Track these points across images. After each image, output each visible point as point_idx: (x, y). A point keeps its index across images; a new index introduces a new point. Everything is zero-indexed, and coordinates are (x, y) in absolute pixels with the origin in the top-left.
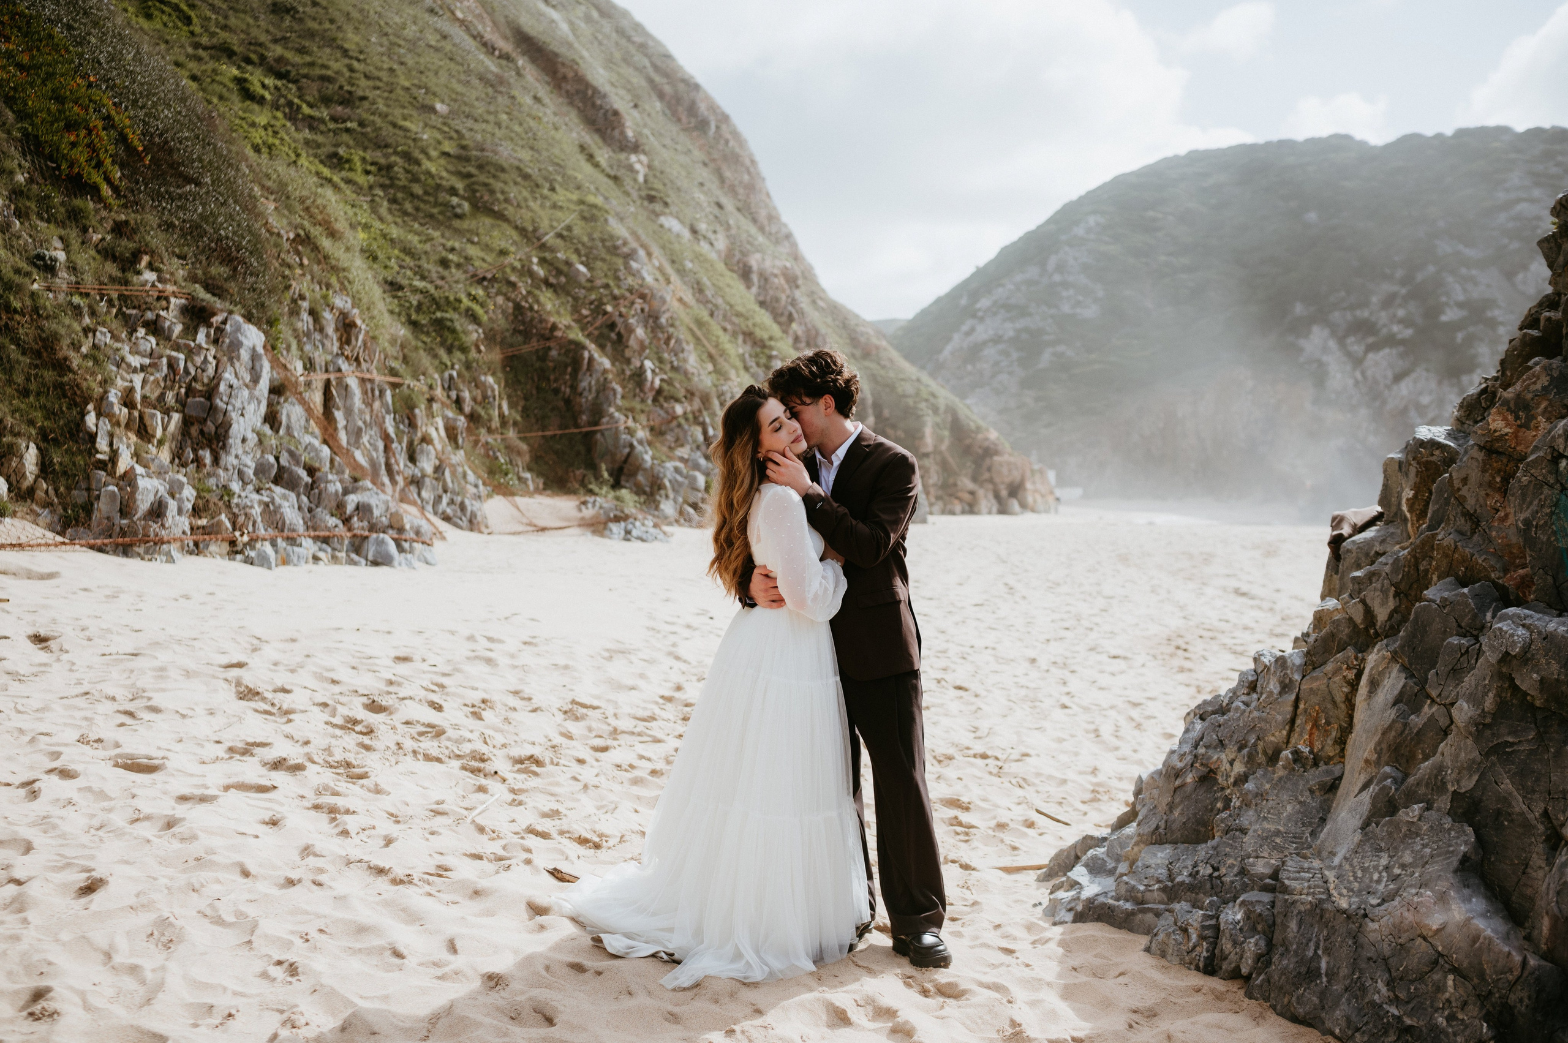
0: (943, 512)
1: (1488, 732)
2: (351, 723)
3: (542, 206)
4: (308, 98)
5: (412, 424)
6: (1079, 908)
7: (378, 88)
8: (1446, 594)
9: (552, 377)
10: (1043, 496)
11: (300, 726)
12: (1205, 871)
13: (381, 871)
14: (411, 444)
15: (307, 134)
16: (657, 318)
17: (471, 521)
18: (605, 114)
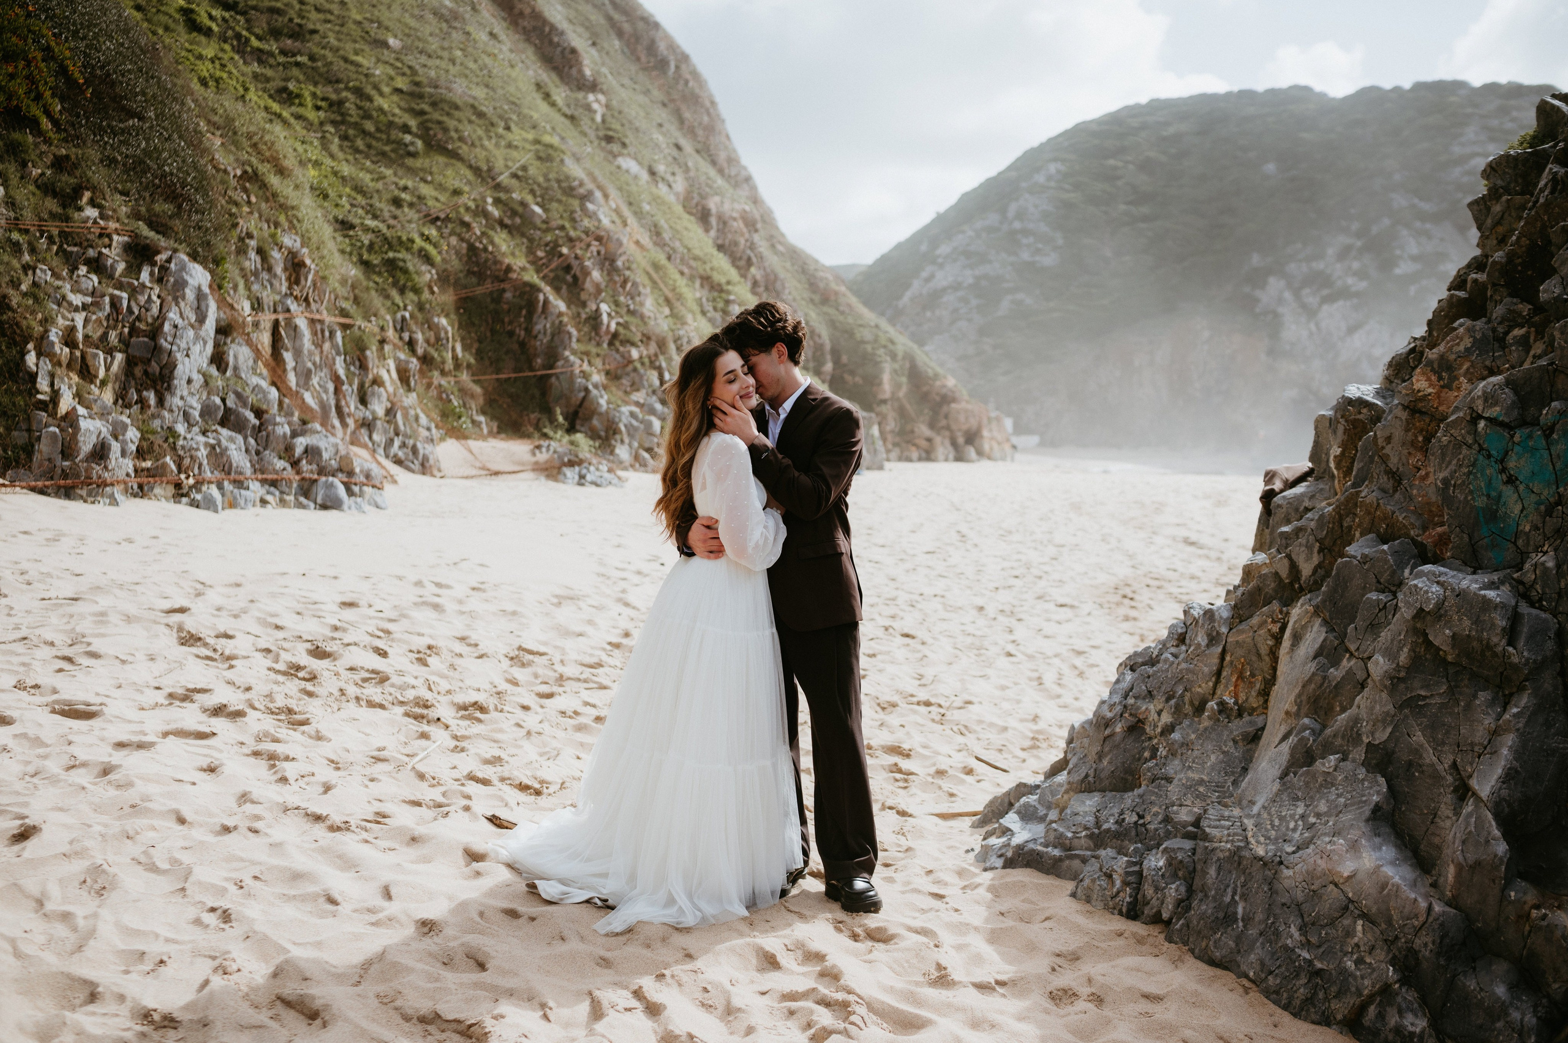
0: (900, 459)
1: (1402, 686)
2: (294, 669)
3: (497, 145)
4: (258, 31)
5: (363, 366)
6: (1009, 854)
7: (329, 21)
8: (1367, 551)
9: (506, 320)
10: (999, 443)
11: (242, 672)
12: (1131, 818)
13: (318, 818)
14: (361, 386)
15: (255, 67)
16: (613, 261)
17: (423, 465)
18: (562, 52)
